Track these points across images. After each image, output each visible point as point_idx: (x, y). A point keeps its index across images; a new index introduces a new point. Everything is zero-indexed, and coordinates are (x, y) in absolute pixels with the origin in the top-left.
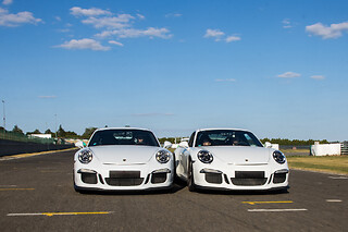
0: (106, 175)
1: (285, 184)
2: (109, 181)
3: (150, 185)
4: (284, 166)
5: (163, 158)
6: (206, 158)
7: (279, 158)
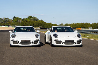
0: (20, 41)
1: (81, 44)
2: (21, 43)
3: (33, 44)
4: (80, 38)
5: (37, 36)
6: (56, 36)
7: (79, 36)
